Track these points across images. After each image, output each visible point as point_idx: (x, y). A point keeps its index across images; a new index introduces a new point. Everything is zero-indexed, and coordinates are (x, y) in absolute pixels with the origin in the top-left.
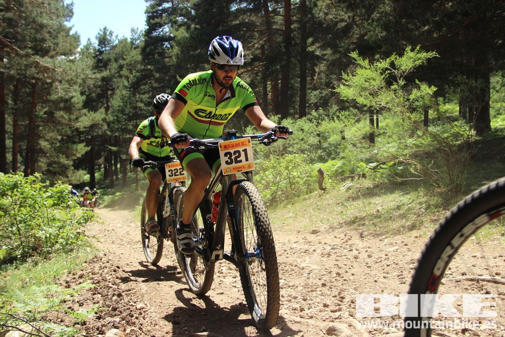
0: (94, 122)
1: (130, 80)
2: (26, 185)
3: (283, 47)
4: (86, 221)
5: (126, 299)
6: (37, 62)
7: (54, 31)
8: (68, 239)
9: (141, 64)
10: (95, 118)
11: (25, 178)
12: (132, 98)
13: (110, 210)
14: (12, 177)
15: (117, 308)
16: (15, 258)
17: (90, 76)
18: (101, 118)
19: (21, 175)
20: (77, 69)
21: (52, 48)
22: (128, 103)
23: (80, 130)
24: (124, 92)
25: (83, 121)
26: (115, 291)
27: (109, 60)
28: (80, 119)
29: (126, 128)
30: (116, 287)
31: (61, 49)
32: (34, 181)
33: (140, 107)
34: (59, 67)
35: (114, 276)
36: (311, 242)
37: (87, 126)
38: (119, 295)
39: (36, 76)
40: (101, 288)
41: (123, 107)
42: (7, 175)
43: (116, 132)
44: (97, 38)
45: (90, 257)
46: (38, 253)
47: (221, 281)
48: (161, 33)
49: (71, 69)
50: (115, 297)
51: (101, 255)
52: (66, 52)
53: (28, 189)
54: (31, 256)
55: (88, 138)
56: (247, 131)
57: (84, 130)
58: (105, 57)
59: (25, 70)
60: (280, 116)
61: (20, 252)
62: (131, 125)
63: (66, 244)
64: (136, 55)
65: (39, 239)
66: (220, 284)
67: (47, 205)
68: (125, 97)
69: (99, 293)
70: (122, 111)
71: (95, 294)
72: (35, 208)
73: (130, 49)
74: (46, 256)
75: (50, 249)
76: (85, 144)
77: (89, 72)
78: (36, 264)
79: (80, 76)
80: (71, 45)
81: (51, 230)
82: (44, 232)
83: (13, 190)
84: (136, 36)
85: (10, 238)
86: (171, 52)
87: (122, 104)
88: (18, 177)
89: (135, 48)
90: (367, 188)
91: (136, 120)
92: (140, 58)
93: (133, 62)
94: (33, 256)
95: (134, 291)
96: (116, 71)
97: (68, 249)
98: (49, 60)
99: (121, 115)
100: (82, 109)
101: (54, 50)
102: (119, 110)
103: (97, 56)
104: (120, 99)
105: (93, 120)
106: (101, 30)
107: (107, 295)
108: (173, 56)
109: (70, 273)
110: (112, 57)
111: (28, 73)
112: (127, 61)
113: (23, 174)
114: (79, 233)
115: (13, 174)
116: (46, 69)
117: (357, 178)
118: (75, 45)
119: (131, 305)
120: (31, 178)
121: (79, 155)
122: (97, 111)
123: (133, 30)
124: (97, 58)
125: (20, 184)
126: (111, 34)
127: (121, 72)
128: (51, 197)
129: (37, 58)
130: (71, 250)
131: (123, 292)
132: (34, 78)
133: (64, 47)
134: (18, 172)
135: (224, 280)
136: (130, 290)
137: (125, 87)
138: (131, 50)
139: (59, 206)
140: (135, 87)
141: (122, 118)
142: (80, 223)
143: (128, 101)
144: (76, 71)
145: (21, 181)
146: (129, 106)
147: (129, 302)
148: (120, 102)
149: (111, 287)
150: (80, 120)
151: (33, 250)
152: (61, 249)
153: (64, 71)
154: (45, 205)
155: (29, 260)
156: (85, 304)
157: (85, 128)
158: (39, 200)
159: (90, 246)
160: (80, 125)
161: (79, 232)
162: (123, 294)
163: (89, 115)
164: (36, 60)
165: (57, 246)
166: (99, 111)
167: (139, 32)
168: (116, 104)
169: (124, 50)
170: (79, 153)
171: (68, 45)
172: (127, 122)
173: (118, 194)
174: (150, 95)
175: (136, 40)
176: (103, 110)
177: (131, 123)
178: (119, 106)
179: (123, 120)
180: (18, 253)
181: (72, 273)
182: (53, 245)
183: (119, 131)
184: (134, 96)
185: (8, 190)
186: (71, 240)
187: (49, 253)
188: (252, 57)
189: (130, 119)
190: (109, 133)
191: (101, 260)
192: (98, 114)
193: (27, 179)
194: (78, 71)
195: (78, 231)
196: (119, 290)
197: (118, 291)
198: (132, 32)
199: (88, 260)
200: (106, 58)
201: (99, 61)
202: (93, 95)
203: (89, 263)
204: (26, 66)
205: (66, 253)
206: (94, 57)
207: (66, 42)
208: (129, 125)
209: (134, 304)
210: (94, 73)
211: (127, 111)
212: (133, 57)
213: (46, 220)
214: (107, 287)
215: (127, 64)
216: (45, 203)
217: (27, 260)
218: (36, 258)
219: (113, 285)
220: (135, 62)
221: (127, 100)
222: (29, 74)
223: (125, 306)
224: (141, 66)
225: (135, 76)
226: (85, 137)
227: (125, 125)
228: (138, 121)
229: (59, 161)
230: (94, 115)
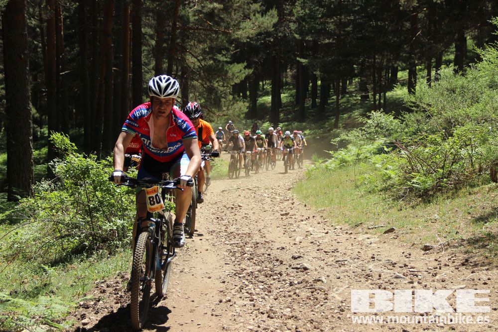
10: (263, 23)
11: (98, 162)
18: (272, 23)
19: (94, 158)
23: (242, 41)
28: (243, 25)
29: (321, 29)
37: (251, 36)
43: (307, 34)
55: (270, 41)
57: (248, 40)
62: (332, 22)
67: (122, 192)
76: (245, 64)
88: (91, 161)
91: (341, 16)
94: (102, 248)
99: (317, 8)
100: (252, 4)
105: (260, 26)
115: (85, 157)
121: (237, 81)
134: (91, 155)
145: (92, 165)
150: (241, 27)
151: (101, 242)
154: (118, 192)
155: (96, 253)
157: (248, 37)
160: (242, 35)
163: (254, 19)
166: (269, 14)
170: (236, 78)
176: (274, 12)
179: (320, 16)
180: (87, 244)
183: (313, 34)
189: (330, 14)
190: (297, 36)
192: (267, 18)
193: (100, 163)
208: (328, 23)
216: (118, 190)
218: (104, 251)
226: (264, 39)
227: (321, 23)
228: (343, 17)
229: (212, 86)
230: (261, 19)
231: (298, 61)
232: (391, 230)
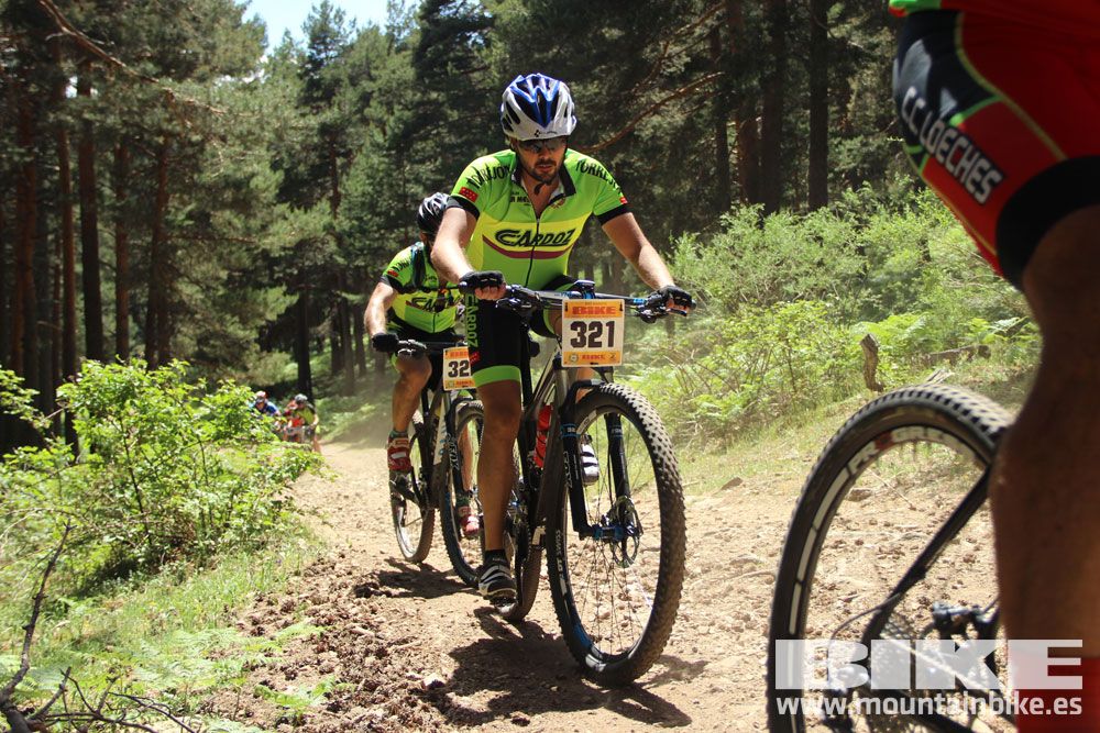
0: (306, 234)
1: (387, 128)
2: (151, 390)
3: (766, 32)
4: (296, 473)
5: (398, 663)
6: (167, 92)
7: (206, 15)
8: (254, 519)
9: (413, 88)
10: (307, 224)
11: (150, 373)
12: (395, 174)
13: (349, 449)
14: (121, 372)
15: (376, 686)
16: (133, 565)
17: (293, 123)
18: (322, 223)
19: (141, 367)
20: (261, 106)
21: (201, 56)
22: (385, 187)
23: (272, 255)
24: (375, 159)
25: (278, 233)
26: (370, 642)
27: (337, 82)
28: (273, 229)
29: (380, 248)
30: (372, 633)
31: (222, 59)
32: (170, 380)
33: (414, 195)
34: (218, 103)
35: (367, 607)
36: (849, 521)
37: (288, 245)
38: (381, 653)
39: (166, 126)
40: (336, 637)
41: (372, 196)
42: (108, 367)
43: (357, 256)
44: (305, 28)
45: (308, 561)
46: (184, 552)
47: (626, 618)
48: (462, 10)
49: (246, 107)
50: (371, 659)
51: (333, 555)
52: (233, 67)
53: (155, 398)
54: (167, 559)
55: (291, 274)
56: (681, 247)
57: (283, 253)
58: (326, 74)
59: (141, 114)
60: (761, 207)
61: (143, 549)
62: (394, 239)
63: (248, 530)
64: (401, 68)
65: (185, 519)
66: (625, 626)
67: (203, 437)
68: (378, 170)
69: (333, 649)
70: (372, 207)
71: (323, 650)
72: (174, 444)
73: (386, 52)
74: (204, 559)
75: (213, 543)
76: (284, 288)
77: (289, 113)
78: (182, 578)
79: (268, 123)
80: (245, 46)
81: (212, 498)
82: (197, 501)
83: (124, 401)
84: (400, 21)
85: (119, 516)
86: (487, 56)
87: (370, 189)
88: (133, 371)
89: (399, 50)
90: (993, 383)
91: (405, 226)
92: (410, 73)
93: (394, 85)
94: (174, 559)
95: (415, 642)
96: (354, 109)
97: (254, 542)
98: (196, 87)
99: (369, 216)
100: (275, 205)
101: (207, 62)
102: (363, 203)
103: (307, 72)
104: (365, 177)
105: (302, 229)
106: (314, 9)
107: (351, 653)
108: (493, 67)
109: (260, 600)
110: (344, 75)
111: (147, 119)
112: (379, 82)
113: (145, 364)
114: (278, 504)
115: (122, 364)
116: (189, 110)
117: (964, 358)
118: (255, 47)
119: (411, 678)
120: (163, 372)
121: (272, 317)
122: (311, 208)
123: (391, 6)
124: (307, 78)
125: (138, 387)
126: (340, 16)
127: (367, 111)
128: (210, 418)
129: (168, 84)
130: (262, 545)
131: (390, 645)
132: (160, 132)
133: (229, 54)
134: (134, 360)
135: (633, 616)
136: (405, 641)
137: (377, 147)
138: (389, 54)
139: (231, 438)
140: (401, 146)
141: (371, 224)
142: (280, 480)
143: (385, 180)
144: (260, 110)
145: (140, 380)
146: (387, 194)
147: (403, 668)
148: (364, 185)
149: (360, 634)
150: (271, 231)
151: (173, 546)
152: (237, 542)
153: (230, 111)
154: (198, 436)
155: (165, 569)
156: (300, 674)
157: (284, 249)
158: (184, 426)
159: (306, 535)
160: (272, 244)
161: (279, 502)
162: (390, 650)
163: (291, 217)
164: (166, 88)
165: (229, 535)
166: (317, 208)
167: (406, 11)
168: (356, 190)
169: (372, 55)
170: (272, 310)
171: (238, 48)
172: (382, 231)
173: (365, 408)
174: (438, 163)
175: (400, 30)
176: (325, 205)
177: (393, 236)
178: (363, 194)
179: (375, 228)
180: (139, 552)
181: (266, 599)
182: (219, 533)
183: (365, 255)
184: (398, 168)
185: (111, 400)
186: (260, 521)
187: (210, 551)
188: (688, 59)
189: (391, 224)
190: (341, 260)
191: (333, 568)
192: (313, 215)
193: (153, 375)
194: (265, 111)
195: (277, 497)
196: (381, 641)
197: (377, 643)
198: (389, 11)
199: (301, 569)
200: (328, 76)
201: (314, 84)
202: (301, 168)
203: (306, 575)
204: (143, 103)
205: (250, 551)
206: (301, 77)
207: (234, 42)
208: (388, 239)
209: (417, 676)
210: (303, 115)
211: (383, 205)
212: (394, 72)
213: (201, 472)
214: (351, 632)
215: (380, 89)
216: (198, 432)
217: (160, 568)
218: (182, 563)
219: (364, 627)
220: (399, 85)
221: (381, 179)
222: (150, 122)
223: (395, 680)
224: (414, 95)
225: (399, 119)
226: (285, 268)
227: (378, 239)
228: (410, 229)
229: (225, 332)
230: (304, 217)
231: (345, 300)
232: (736, 482)
